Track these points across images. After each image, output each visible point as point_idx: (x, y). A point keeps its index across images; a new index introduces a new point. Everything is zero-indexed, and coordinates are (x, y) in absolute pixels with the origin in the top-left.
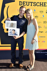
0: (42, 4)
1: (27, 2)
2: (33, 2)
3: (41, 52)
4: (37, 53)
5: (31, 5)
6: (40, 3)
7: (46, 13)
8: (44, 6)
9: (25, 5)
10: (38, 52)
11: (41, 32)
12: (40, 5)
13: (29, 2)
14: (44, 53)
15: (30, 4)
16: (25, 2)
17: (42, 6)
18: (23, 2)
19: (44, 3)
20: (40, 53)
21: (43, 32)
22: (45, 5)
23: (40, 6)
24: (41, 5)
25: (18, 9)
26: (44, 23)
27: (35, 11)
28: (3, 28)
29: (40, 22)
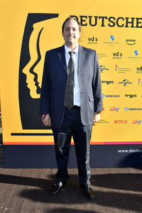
0: (132, 23)
1: (90, 17)
2: (106, 18)
3: (131, 151)
4: (119, 151)
5: (103, 25)
6: (127, 19)
8: (137, 27)
9: (86, 25)
10: (123, 151)
11: (131, 96)
12: (125, 25)
13: (96, 17)
14: (139, 151)
15: (99, 21)
16: (86, 17)
17: (132, 26)
18: (81, 17)
19: (138, 19)
20: (127, 151)
21: (135, 96)
22: (140, 25)
23: (127, 26)
24: (130, 25)
26: (139, 72)
27: (113, 39)
28: (28, 86)
29: (127, 70)
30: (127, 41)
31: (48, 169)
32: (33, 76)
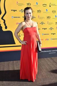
3: (45, 51)
7: (50, 6)
11: (45, 29)
14: (48, 51)
20: (43, 52)
21: (46, 29)
25: (17, 2)
26: (48, 19)
27: (37, 4)
28: (1, 25)
29: (43, 18)
30: (43, 5)
31: (12, 61)
32: (3, 21)
